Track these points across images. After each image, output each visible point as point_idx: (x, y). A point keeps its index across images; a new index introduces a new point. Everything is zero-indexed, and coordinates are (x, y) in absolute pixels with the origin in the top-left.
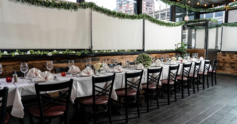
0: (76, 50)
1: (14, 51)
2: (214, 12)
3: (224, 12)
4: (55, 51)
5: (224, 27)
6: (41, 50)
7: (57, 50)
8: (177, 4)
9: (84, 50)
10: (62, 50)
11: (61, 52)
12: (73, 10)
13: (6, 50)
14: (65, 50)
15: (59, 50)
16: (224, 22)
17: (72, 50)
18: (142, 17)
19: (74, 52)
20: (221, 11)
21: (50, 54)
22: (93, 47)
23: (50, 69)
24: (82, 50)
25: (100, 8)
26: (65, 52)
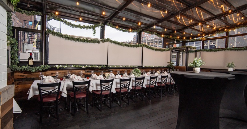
0: (98, 65)
1: (65, 65)
2: (195, 41)
3: (201, 41)
4: (86, 66)
5: (202, 52)
6: (79, 65)
7: (88, 65)
8: (167, 37)
9: (103, 65)
10: (90, 65)
11: (90, 66)
12: (97, 43)
13: (61, 65)
14: (92, 65)
15: (89, 65)
16: (201, 48)
17: (96, 65)
18: (141, 46)
19: (98, 66)
20: (199, 41)
21: (83, 67)
22: (108, 64)
23: (81, 75)
24: (102, 65)
25: (114, 41)
26: (92, 66)
